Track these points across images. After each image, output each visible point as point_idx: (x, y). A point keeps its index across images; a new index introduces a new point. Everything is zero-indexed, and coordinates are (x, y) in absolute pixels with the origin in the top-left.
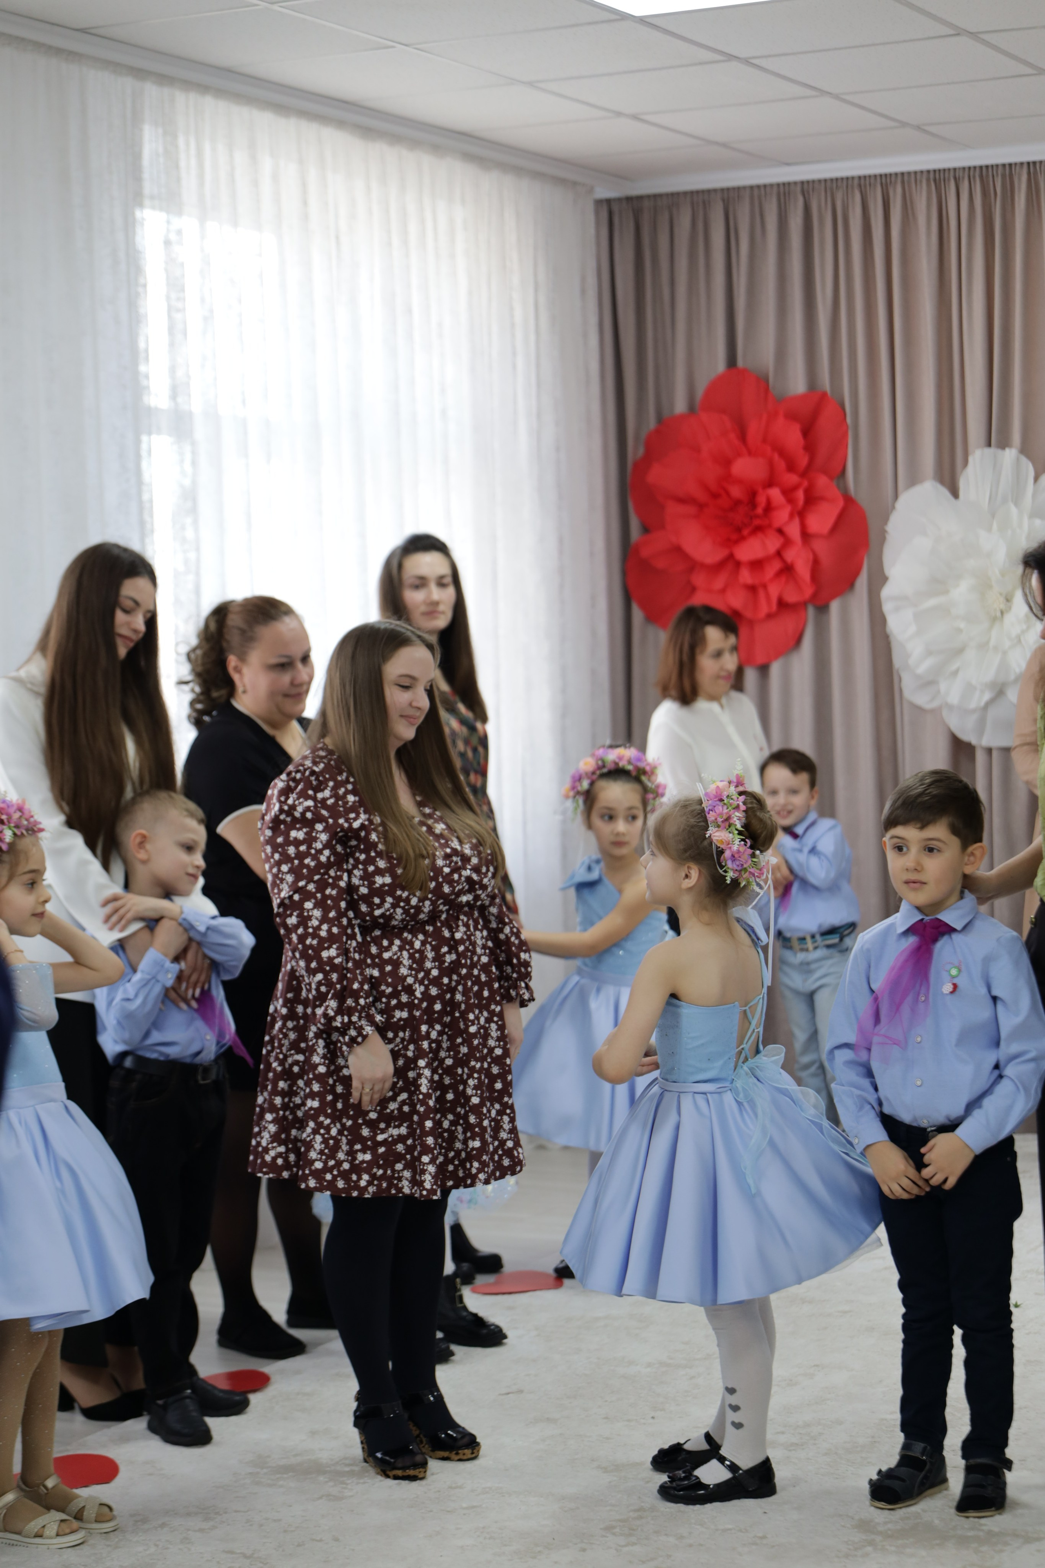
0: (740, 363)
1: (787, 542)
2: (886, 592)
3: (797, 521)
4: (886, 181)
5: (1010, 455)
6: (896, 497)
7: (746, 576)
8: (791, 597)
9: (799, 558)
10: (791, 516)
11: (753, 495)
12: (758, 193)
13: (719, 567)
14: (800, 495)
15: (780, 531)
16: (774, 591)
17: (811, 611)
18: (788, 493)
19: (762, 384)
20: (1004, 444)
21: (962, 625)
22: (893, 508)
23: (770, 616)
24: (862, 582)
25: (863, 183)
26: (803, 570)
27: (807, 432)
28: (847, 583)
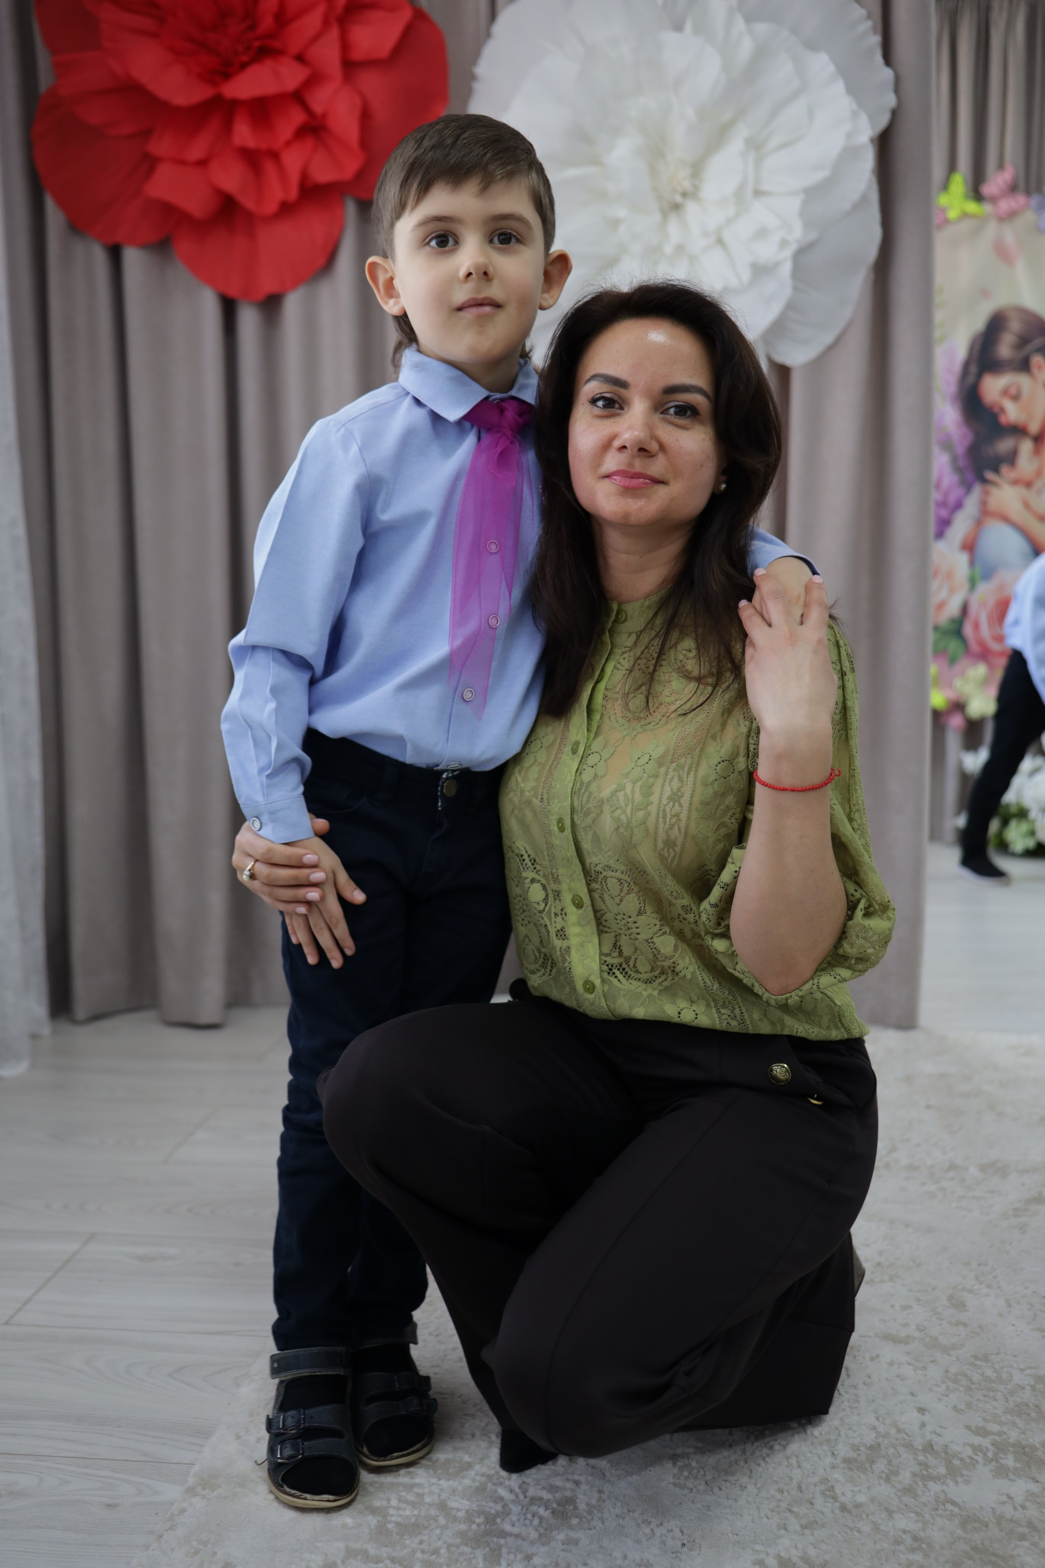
1: (316, 77)
3: (334, 33)
7: (245, 133)
8: (322, 174)
9: (335, 106)
10: (326, 23)
15: (300, 58)
16: (293, 163)
21: (621, 212)
22: (488, 35)
23: (286, 209)
26: (345, 128)
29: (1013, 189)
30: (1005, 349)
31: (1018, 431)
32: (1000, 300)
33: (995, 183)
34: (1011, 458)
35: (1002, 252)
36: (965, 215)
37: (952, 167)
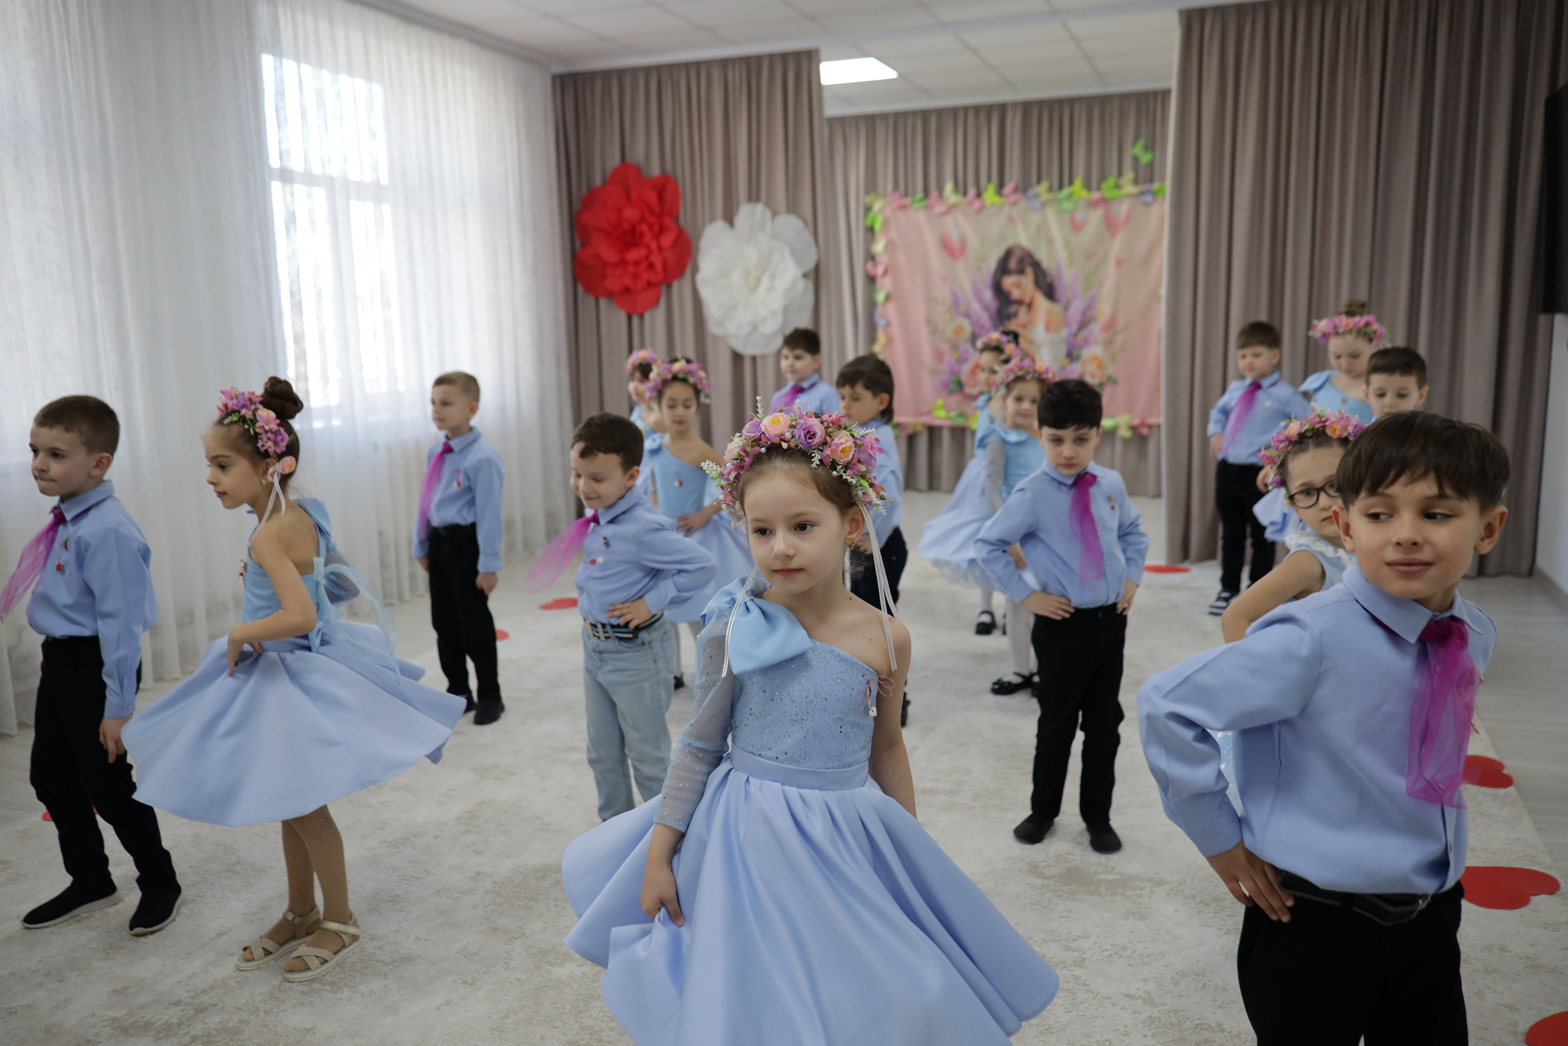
0: (628, 159)
1: (650, 251)
2: (700, 278)
3: (655, 241)
4: (698, 64)
5: (759, 208)
6: (703, 227)
7: (631, 269)
8: (653, 279)
9: (656, 259)
10: (652, 238)
11: (633, 228)
12: (634, 71)
13: (617, 265)
14: (656, 228)
16: (645, 276)
17: (664, 289)
18: (651, 227)
19: (637, 171)
20: (758, 200)
21: (736, 294)
23: (643, 289)
24: (688, 273)
25: (687, 66)
26: (659, 266)
27: (661, 195)
28: (680, 272)
29: (1016, 190)
30: (1013, 264)
31: (1020, 302)
32: (1010, 242)
33: (1009, 187)
34: (1015, 315)
35: (1011, 220)
36: (993, 205)
37: (989, 180)
